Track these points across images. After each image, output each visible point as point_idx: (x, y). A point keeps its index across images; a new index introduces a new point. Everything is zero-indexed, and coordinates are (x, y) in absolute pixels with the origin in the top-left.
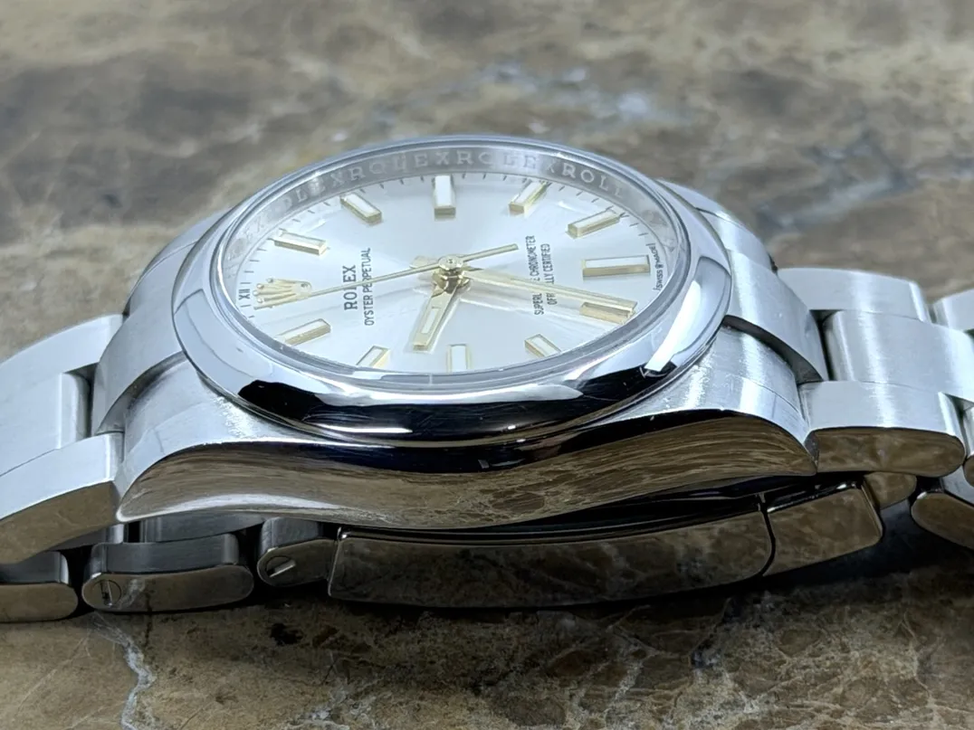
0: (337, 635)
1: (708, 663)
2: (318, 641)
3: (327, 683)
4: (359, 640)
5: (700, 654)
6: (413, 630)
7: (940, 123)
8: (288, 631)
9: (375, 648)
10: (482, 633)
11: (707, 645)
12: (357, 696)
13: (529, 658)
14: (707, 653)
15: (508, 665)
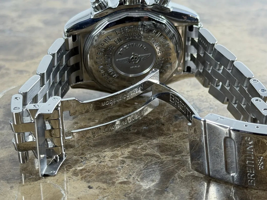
0: (100, 187)
1: (167, 190)
2: (97, 188)
3: (98, 195)
4: (104, 188)
5: (166, 189)
6: (114, 186)
7: (207, 102)
8: (91, 186)
9: (107, 189)
10: (126, 186)
11: (167, 187)
12: (104, 197)
13: (135, 190)
14: (167, 189)
15: (131, 192)
